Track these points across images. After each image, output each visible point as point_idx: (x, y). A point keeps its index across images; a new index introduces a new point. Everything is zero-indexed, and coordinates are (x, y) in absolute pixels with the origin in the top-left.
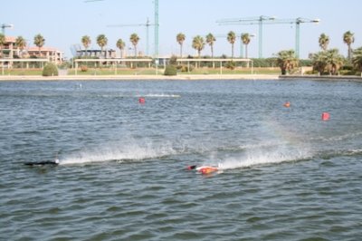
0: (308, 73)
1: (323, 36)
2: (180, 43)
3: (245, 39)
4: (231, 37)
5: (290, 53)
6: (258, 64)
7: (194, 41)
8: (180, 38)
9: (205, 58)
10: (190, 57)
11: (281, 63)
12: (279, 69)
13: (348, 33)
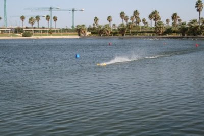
0: (90, 35)
1: (96, 18)
2: (23, 21)
3: (55, 19)
4: (48, 18)
5: (83, 25)
6: (65, 31)
7: (30, 20)
8: (23, 18)
9: (34, 28)
10: (27, 28)
11: (79, 31)
12: (77, 33)
13: (110, 17)
